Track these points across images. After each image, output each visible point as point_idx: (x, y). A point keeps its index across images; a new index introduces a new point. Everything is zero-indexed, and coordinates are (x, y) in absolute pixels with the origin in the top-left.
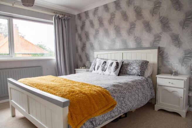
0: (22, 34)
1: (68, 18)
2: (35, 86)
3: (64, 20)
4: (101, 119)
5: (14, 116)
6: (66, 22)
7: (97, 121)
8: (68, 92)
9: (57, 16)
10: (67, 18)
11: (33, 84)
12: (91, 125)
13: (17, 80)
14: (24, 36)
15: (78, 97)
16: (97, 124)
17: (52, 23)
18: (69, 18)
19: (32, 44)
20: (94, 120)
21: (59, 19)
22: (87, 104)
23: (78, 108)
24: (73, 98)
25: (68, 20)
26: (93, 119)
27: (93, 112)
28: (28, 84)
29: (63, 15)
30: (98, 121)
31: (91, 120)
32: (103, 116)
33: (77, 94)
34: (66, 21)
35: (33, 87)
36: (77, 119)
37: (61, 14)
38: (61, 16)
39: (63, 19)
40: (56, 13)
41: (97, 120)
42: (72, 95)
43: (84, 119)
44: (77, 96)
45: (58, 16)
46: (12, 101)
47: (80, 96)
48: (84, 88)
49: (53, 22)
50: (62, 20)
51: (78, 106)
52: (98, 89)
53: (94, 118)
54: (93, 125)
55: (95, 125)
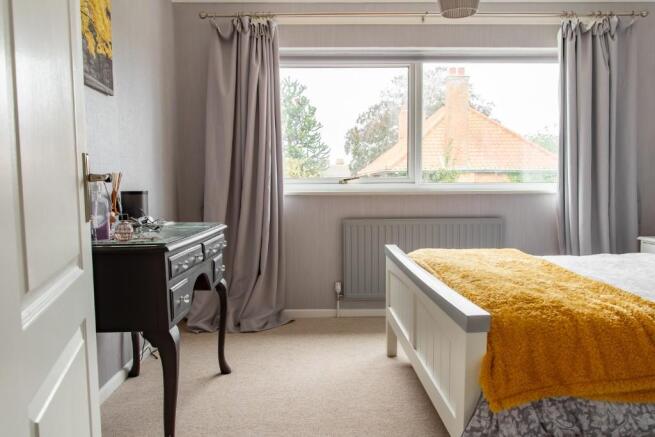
0: (483, 102)
1: (624, 25)
2: (438, 272)
3: (605, 34)
4: (620, 418)
5: (392, 355)
6: (613, 44)
7: (597, 418)
8: (514, 297)
9: (573, 26)
10: (618, 27)
11: (433, 266)
12: (568, 421)
13: (406, 251)
14: (492, 107)
15: (535, 317)
16: (600, 429)
17: (551, 58)
18: (632, 21)
19: (514, 135)
20: (585, 410)
21: (584, 34)
22: (560, 346)
23: (523, 349)
24: (519, 318)
25: (624, 32)
26: (581, 404)
27: (580, 379)
28: (423, 263)
29: (600, 15)
30: (604, 419)
31: (574, 407)
32: (629, 411)
33: (537, 309)
34: (612, 37)
35: (432, 273)
36: (508, 381)
37: (592, 15)
38: (589, 23)
39: (599, 33)
40: (570, 13)
41: (601, 416)
42: (519, 309)
43: (535, 390)
44: (533, 313)
45: (580, 25)
46: (391, 309)
47: (544, 316)
48: (580, 298)
49: (558, 50)
50: (594, 37)
51: (524, 345)
52: (636, 307)
53: (588, 402)
54: (580, 426)
55: (585, 427)
